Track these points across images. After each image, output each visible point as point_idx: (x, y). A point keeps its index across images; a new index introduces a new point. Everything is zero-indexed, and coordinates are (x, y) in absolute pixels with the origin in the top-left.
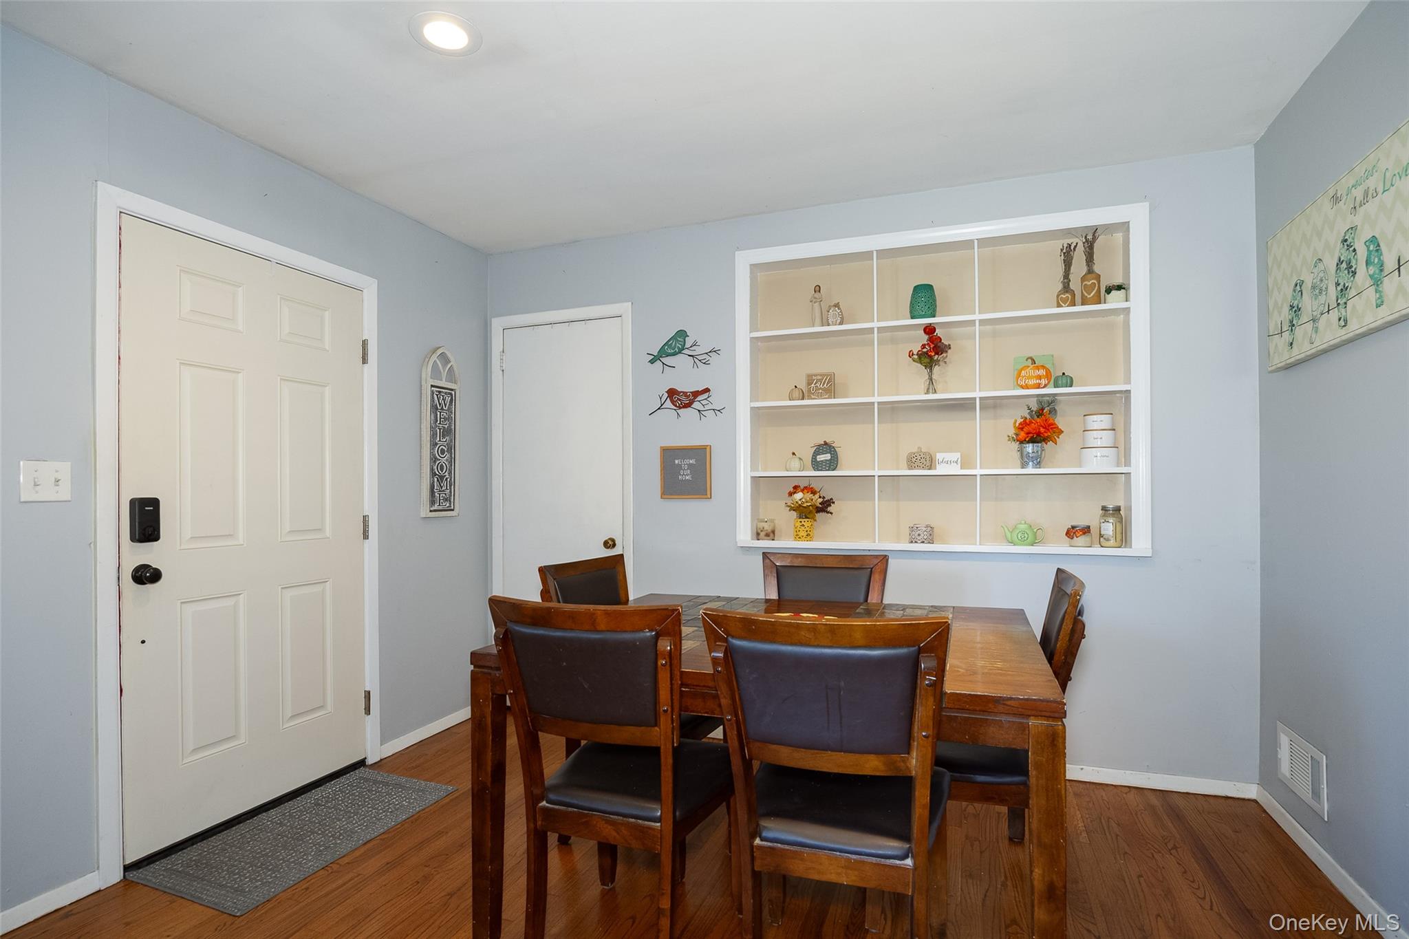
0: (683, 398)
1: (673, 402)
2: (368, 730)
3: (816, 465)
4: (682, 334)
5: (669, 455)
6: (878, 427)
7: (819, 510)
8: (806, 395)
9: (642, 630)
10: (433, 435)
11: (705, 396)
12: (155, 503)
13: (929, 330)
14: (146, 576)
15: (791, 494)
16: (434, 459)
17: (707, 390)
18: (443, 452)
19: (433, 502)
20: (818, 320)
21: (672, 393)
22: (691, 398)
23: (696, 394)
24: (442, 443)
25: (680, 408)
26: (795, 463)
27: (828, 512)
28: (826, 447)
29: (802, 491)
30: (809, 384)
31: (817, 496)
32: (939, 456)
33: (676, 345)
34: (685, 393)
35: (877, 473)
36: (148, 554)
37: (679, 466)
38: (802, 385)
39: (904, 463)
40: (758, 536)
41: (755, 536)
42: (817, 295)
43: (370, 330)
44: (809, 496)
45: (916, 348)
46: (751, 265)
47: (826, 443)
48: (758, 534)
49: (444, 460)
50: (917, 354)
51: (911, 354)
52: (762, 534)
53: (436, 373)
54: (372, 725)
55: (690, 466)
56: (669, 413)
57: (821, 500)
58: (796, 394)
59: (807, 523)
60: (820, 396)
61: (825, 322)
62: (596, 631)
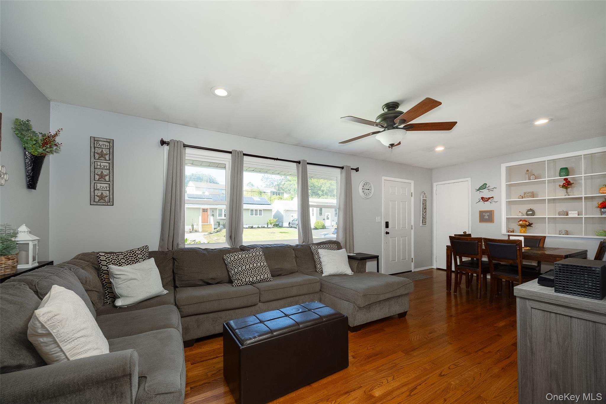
0: (486, 199)
1: (483, 200)
2: (412, 265)
3: (527, 215)
4: (486, 184)
5: (482, 213)
6: (548, 205)
7: (527, 226)
8: (524, 197)
9: (476, 241)
10: (423, 209)
11: (492, 198)
12: (388, 222)
13: (566, 180)
14: (387, 233)
15: (519, 222)
16: (423, 214)
17: (493, 197)
18: (424, 212)
19: (423, 223)
20: (527, 179)
21: (482, 198)
22: (488, 199)
23: (489, 198)
24: (424, 211)
25: (485, 201)
26: (520, 214)
27: (531, 226)
28: (531, 210)
29: (522, 221)
30: (525, 194)
31: (527, 222)
32: (570, 212)
33: (484, 187)
34: (486, 198)
35: (547, 216)
36: (388, 230)
37: (485, 215)
38: (522, 195)
39: (557, 214)
40: (508, 232)
41: (507, 231)
42: (527, 172)
43: (412, 191)
44: (525, 222)
45: (562, 184)
46: (506, 167)
47: (531, 209)
48: (508, 231)
49: (424, 214)
50: (562, 186)
51: (560, 186)
52: (510, 231)
53: (423, 197)
54: (413, 264)
55: (488, 215)
56: (482, 202)
57: (528, 223)
58: (520, 197)
59: (524, 229)
60: (528, 198)
61: (530, 179)
62: (467, 241)
